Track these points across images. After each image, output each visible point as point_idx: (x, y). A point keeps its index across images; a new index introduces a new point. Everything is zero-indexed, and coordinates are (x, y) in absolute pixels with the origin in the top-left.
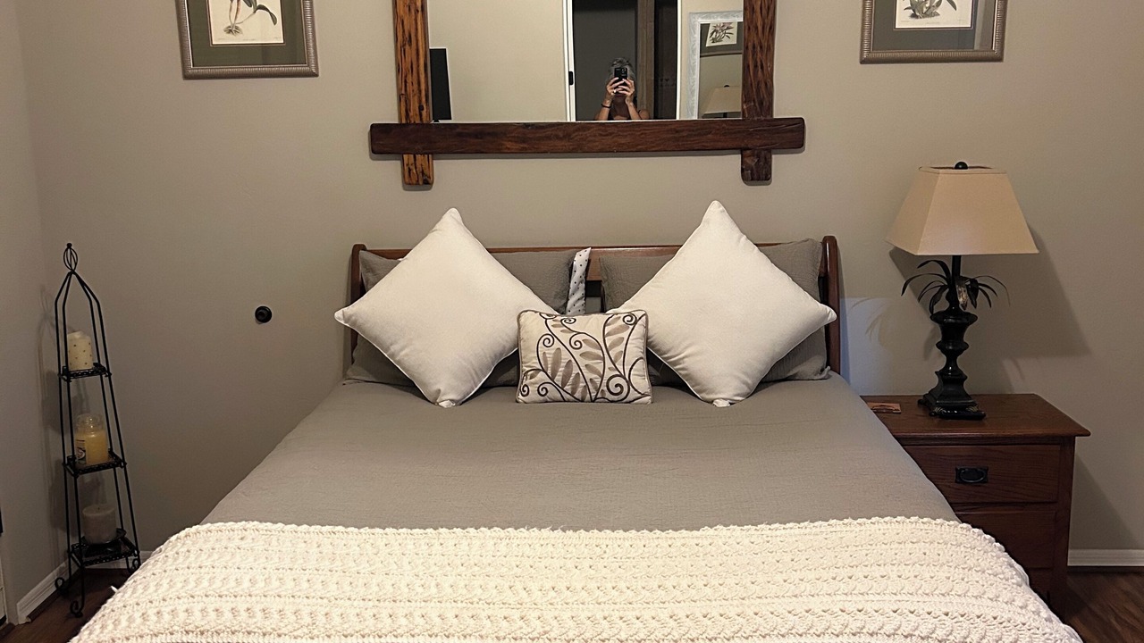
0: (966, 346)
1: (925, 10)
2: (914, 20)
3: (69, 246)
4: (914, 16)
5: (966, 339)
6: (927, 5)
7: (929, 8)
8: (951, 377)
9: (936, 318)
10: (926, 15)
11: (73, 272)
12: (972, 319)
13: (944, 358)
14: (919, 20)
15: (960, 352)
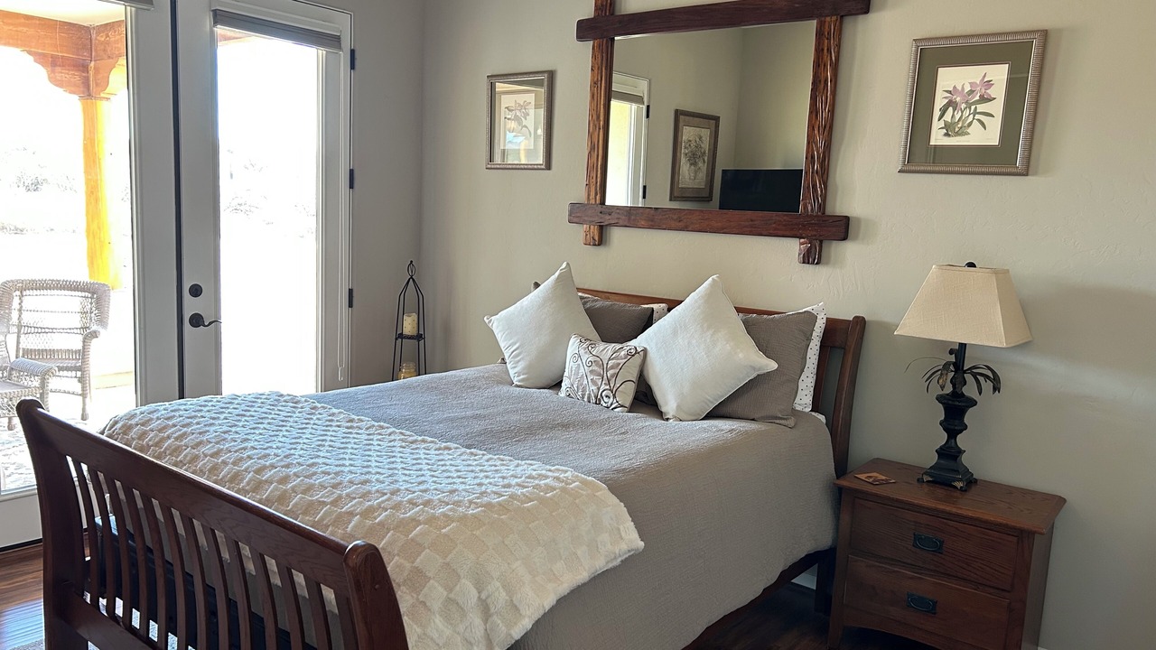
0: (966, 427)
1: (957, 129)
2: (946, 138)
3: (412, 262)
4: (947, 135)
5: (966, 420)
6: (959, 126)
7: (961, 128)
8: (950, 453)
9: (940, 399)
10: (957, 134)
11: (411, 278)
12: (974, 403)
13: (945, 435)
14: (952, 138)
15: (961, 432)
